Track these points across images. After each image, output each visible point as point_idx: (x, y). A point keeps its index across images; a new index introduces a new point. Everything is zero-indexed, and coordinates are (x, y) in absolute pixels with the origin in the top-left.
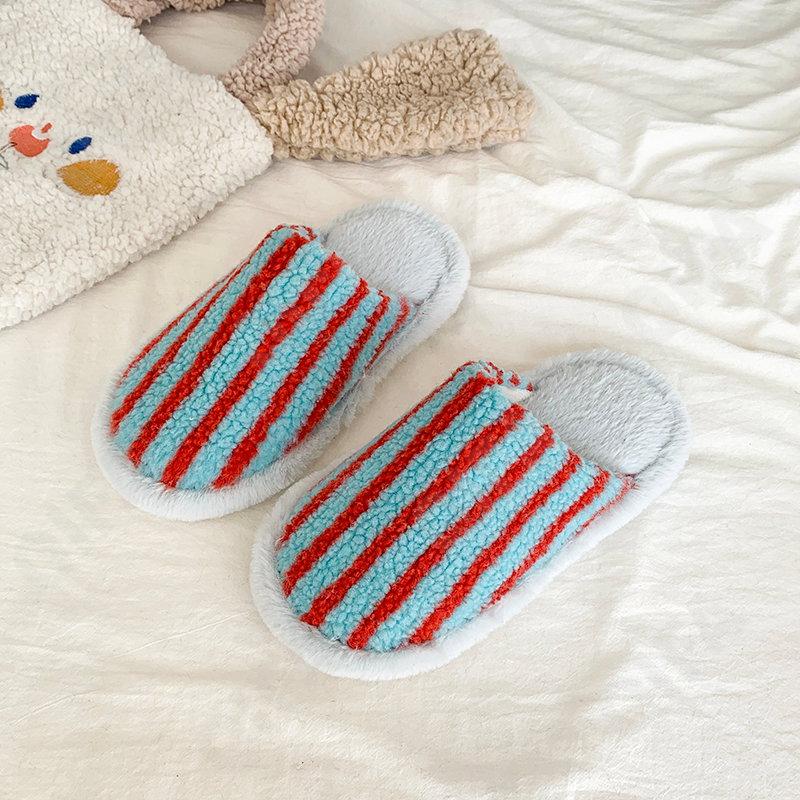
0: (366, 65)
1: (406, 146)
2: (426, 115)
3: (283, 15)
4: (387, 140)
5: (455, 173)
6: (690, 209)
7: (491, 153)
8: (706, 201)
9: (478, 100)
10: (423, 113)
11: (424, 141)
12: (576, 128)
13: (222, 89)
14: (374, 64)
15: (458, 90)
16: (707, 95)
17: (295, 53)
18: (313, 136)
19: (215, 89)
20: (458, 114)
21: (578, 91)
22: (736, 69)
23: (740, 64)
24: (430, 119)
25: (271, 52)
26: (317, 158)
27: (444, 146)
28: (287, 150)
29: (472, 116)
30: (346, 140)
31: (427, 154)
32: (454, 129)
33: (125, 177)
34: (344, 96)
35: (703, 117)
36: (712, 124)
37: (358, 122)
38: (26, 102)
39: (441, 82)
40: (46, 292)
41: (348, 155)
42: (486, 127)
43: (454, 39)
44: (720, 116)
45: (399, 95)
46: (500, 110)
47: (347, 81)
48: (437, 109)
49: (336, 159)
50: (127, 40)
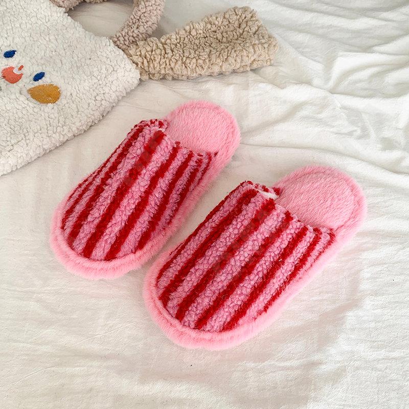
0: (188, 28)
1: (210, 71)
2: (220, 54)
3: (143, 3)
4: (200, 68)
5: (236, 84)
6: (363, 99)
7: (255, 73)
8: (371, 94)
9: (248, 45)
10: (218, 53)
11: (219, 68)
12: (300, 57)
13: (112, 44)
14: (192, 27)
15: (237, 40)
16: (370, 38)
17: (149, 23)
18: (161, 67)
19: (108, 44)
20: (237, 53)
21: (300, 38)
22: (383, 23)
23: (386, 20)
24: (222, 55)
25: (137, 24)
26: (164, 78)
27: (230, 69)
28: (147, 75)
29: (245, 53)
30: (178, 68)
31: (221, 74)
32: (235, 61)
33: (64, 93)
34: (176, 45)
35: (367, 49)
36: (372, 53)
37: (184, 58)
38: (10, 54)
39: (227, 36)
40: (24, 155)
41: (180, 76)
42: (252, 59)
43: (234, 13)
44: (376, 48)
45: (206, 43)
46: (259, 50)
47: (178, 37)
48: (226, 50)
49: (174, 79)
50: (62, 20)
